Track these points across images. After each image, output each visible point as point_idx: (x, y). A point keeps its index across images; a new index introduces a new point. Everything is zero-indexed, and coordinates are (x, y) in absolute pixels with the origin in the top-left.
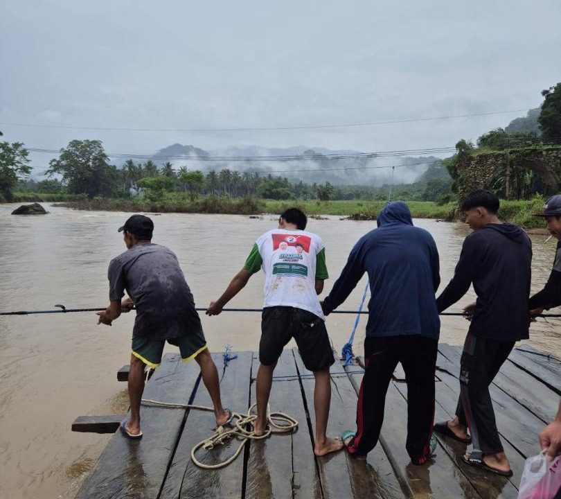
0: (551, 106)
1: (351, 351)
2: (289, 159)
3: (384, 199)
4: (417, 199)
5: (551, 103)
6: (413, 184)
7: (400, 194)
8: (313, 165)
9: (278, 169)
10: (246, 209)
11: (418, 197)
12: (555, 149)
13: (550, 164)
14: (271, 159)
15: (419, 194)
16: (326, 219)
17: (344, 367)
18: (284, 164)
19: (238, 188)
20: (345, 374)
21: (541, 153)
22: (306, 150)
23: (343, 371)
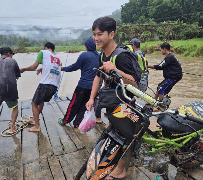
0: (124, 11)
1: (57, 96)
2: (26, 30)
3: (68, 45)
4: (80, 45)
5: (124, 10)
6: (77, 39)
7: (73, 43)
8: (37, 33)
9: (22, 34)
10: (22, 51)
11: (80, 44)
12: (133, 26)
13: (131, 31)
14: (18, 30)
15: (80, 43)
16: (58, 53)
17: (55, 100)
18: (24, 32)
19: (7, 43)
20: (55, 103)
21: (128, 27)
22: (33, 26)
23: (54, 101)
